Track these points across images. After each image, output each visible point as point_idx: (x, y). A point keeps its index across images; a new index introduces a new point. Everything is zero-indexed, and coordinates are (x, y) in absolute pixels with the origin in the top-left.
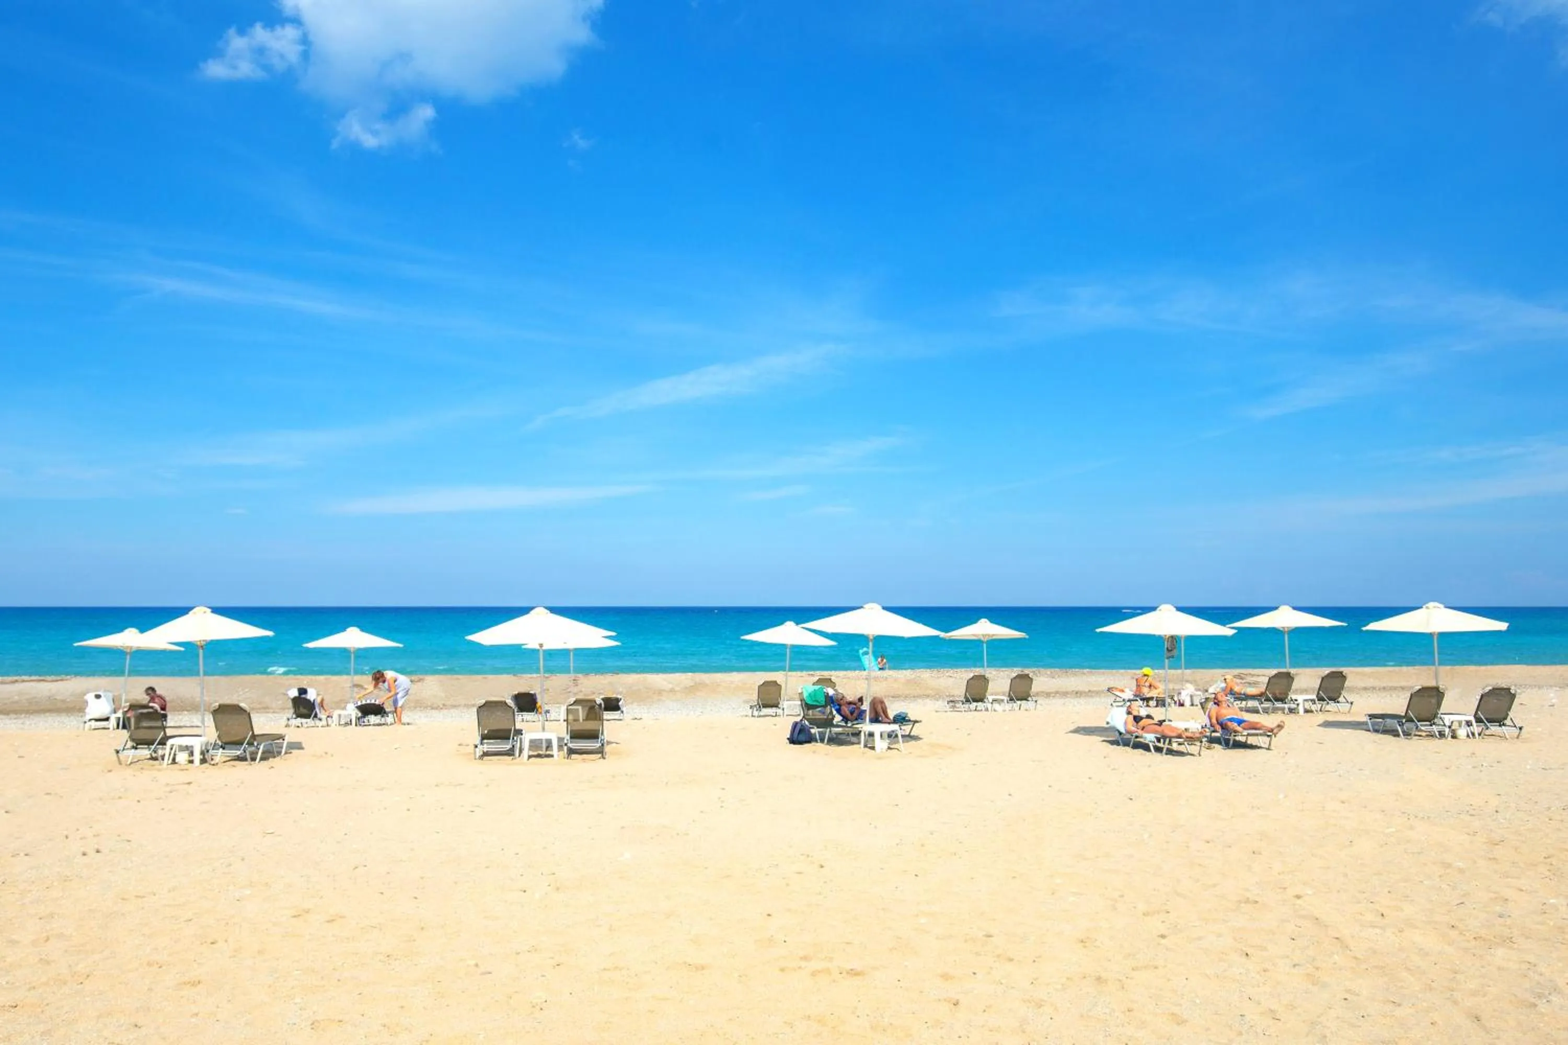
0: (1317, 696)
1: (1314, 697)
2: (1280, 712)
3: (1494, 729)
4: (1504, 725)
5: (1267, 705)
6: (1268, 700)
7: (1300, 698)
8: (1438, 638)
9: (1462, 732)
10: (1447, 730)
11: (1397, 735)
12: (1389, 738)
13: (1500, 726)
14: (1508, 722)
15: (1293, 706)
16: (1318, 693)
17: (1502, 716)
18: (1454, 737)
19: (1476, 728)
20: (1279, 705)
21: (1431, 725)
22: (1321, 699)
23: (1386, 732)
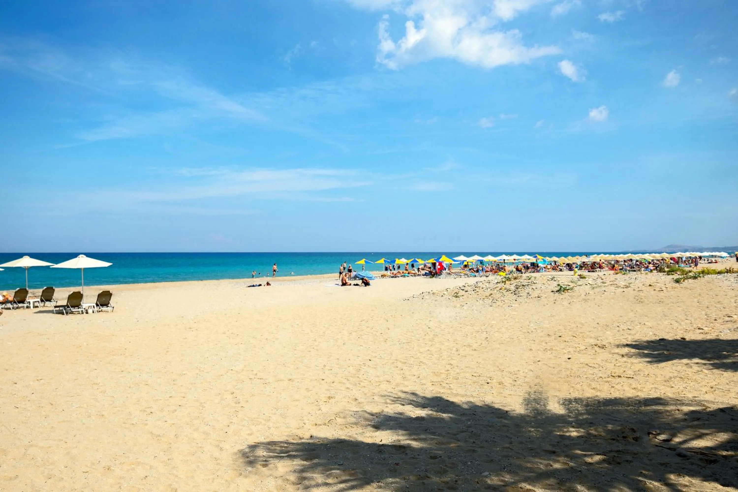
0: (41, 300)
1: (39, 300)
2: (22, 309)
3: (104, 308)
4: (108, 306)
5: (15, 305)
6: (15, 302)
7: (32, 301)
8: (83, 271)
9: (90, 311)
10: (84, 310)
11: (63, 314)
12: (60, 316)
13: (107, 307)
14: (109, 305)
15: (28, 305)
16: (41, 298)
17: (107, 303)
18: (87, 313)
19: (96, 309)
20: (20, 305)
21: (78, 308)
22: (42, 301)
23: (59, 313)
